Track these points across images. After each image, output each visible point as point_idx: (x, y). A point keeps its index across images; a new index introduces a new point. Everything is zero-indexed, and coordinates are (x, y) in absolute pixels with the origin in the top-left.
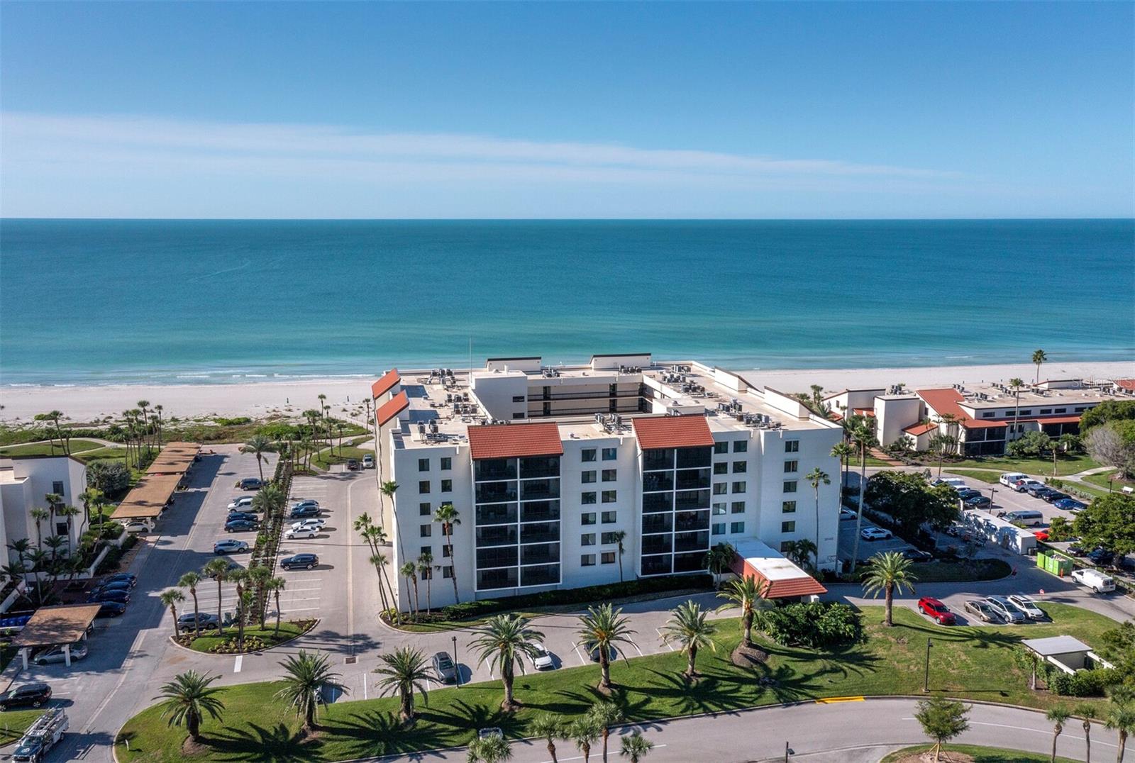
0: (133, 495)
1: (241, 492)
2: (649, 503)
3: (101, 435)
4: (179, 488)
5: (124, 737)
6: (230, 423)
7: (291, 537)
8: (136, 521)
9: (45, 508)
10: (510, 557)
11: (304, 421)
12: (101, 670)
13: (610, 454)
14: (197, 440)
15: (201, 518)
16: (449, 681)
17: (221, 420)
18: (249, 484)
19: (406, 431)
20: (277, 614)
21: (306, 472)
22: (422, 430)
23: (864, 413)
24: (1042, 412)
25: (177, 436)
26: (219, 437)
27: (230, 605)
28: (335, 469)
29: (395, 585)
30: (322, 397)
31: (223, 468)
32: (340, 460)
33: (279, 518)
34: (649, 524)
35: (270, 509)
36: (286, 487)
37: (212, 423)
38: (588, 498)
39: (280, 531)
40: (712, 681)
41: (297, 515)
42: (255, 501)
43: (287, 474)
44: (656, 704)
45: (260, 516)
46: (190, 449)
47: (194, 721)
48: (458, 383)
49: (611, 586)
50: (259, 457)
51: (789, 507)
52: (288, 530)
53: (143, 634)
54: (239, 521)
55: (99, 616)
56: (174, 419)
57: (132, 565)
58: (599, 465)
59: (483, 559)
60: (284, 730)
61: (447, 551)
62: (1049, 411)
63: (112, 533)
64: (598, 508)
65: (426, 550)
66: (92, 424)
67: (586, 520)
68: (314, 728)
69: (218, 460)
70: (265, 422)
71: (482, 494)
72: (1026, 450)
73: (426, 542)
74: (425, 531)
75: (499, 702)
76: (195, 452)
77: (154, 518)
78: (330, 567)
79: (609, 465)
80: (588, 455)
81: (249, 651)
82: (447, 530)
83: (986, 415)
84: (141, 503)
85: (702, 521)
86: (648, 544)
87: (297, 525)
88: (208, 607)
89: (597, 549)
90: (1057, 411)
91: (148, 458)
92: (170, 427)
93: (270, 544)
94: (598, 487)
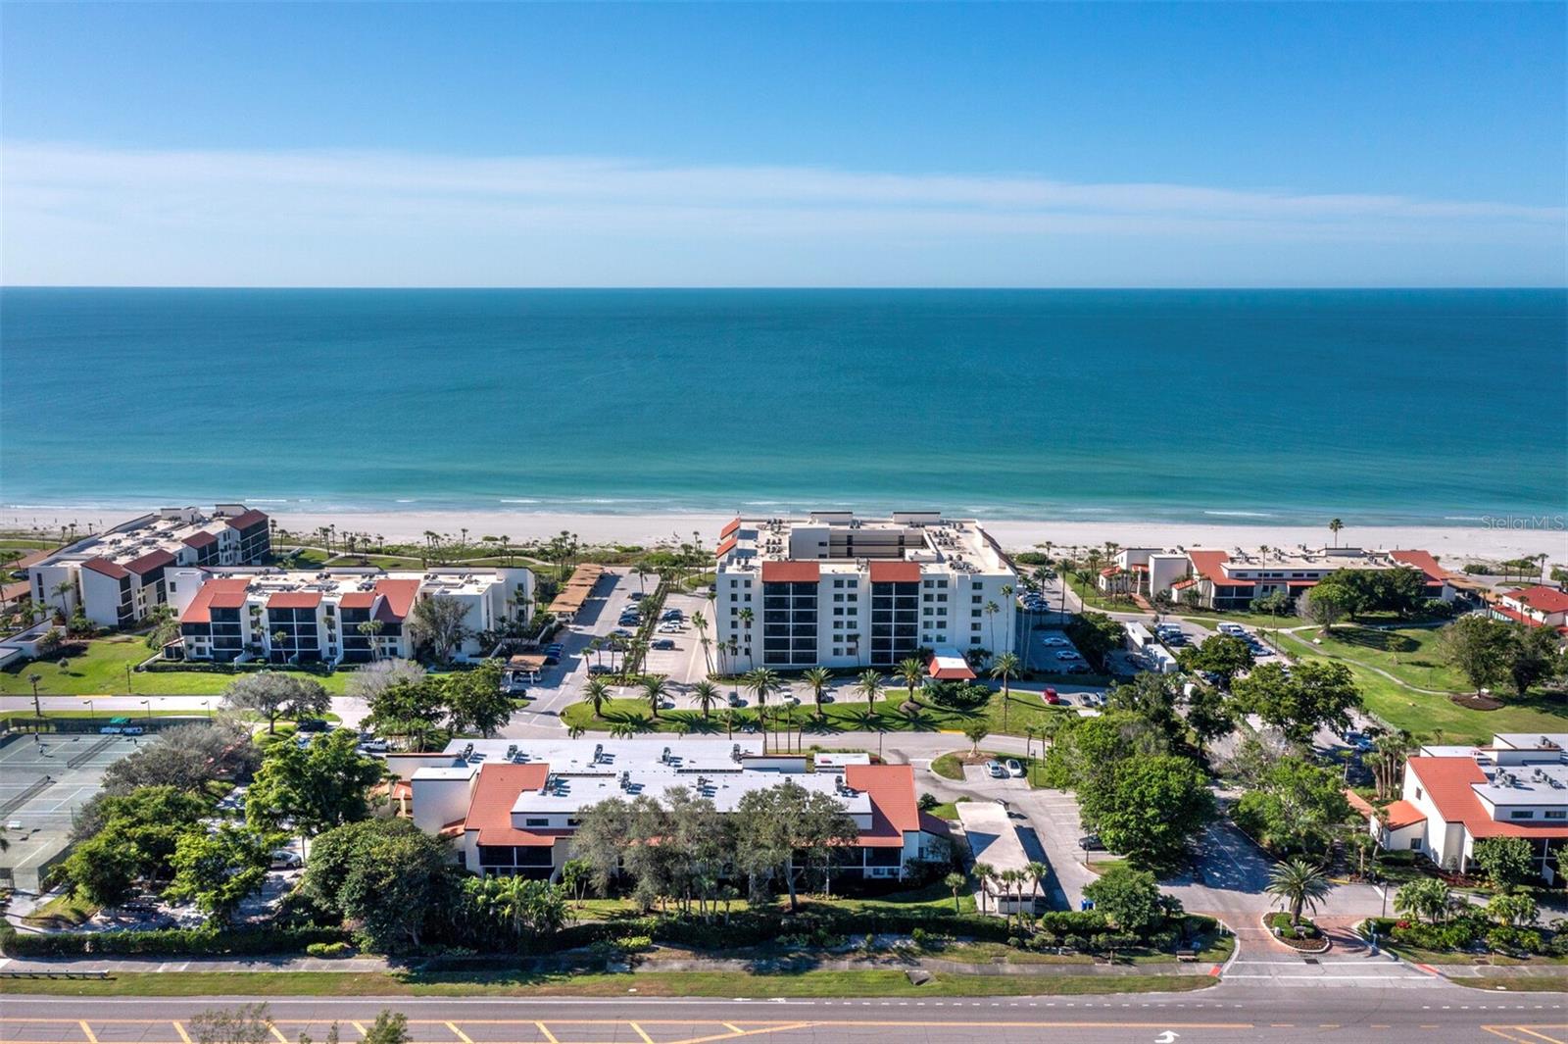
0: (560, 598)
1: (630, 601)
2: (876, 617)
3: (532, 555)
4: (589, 596)
5: (562, 714)
6: (627, 550)
7: (660, 631)
8: (561, 614)
9: (514, 599)
10: (785, 644)
11: (682, 553)
12: (547, 687)
13: (853, 584)
14: (601, 562)
15: (602, 616)
16: (734, 705)
17: (620, 548)
18: (636, 596)
19: (730, 562)
20: (644, 671)
21: (678, 591)
22: (739, 563)
23: (1140, 568)
24: (1294, 575)
25: (587, 559)
26: (618, 561)
27: (619, 664)
28: (700, 590)
29: (715, 661)
30: (696, 533)
31: (619, 585)
32: (705, 584)
33: (655, 620)
34: (876, 631)
35: (648, 613)
36: (663, 599)
37: (613, 550)
38: (838, 611)
39: (654, 627)
40: (882, 717)
41: (667, 618)
42: (640, 607)
43: (665, 590)
44: (843, 724)
45: (642, 618)
46: (596, 569)
47: (598, 704)
48: (782, 530)
49: (849, 668)
50: (641, 575)
51: (975, 627)
52: (658, 627)
53: (569, 675)
54: (627, 620)
55: (546, 663)
56: (584, 545)
57: (561, 639)
58: (845, 591)
59: (768, 644)
60: (640, 716)
61: (748, 638)
62: (1302, 575)
63: (548, 620)
64: (845, 618)
65: (735, 637)
66: (524, 546)
67: (837, 625)
68: (657, 716)
69: (616, 578)
70: (654, 551)
71: (768, 604)
72: (1264, 606)
73: (734, 631)
74: (734, 625)
75: (757, 716)
76: (600, 571)
77: (573, 613)
78: (682, 650)
79: (852, 591)
80: (838, 584)
81: (628, 685)
82: (748, 625)
83: (1239, 575)
84: (564, 603)
85: (913, 631)
86: (876, 644)
87: (666, 624)
88: (607, 663)
89: (844, 645)
90: (1309, 575)
91: (567, 575)
92: (581, 551)
93: (647, 634)
94: (845, 604)
